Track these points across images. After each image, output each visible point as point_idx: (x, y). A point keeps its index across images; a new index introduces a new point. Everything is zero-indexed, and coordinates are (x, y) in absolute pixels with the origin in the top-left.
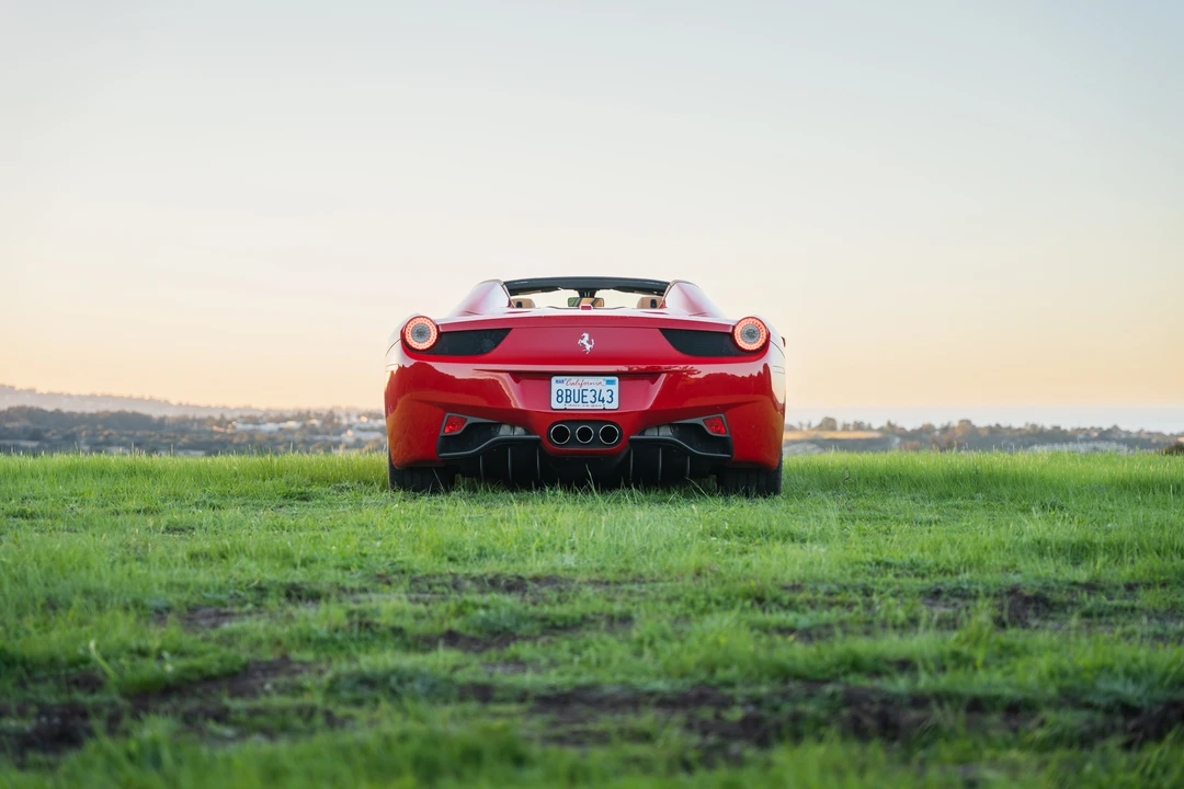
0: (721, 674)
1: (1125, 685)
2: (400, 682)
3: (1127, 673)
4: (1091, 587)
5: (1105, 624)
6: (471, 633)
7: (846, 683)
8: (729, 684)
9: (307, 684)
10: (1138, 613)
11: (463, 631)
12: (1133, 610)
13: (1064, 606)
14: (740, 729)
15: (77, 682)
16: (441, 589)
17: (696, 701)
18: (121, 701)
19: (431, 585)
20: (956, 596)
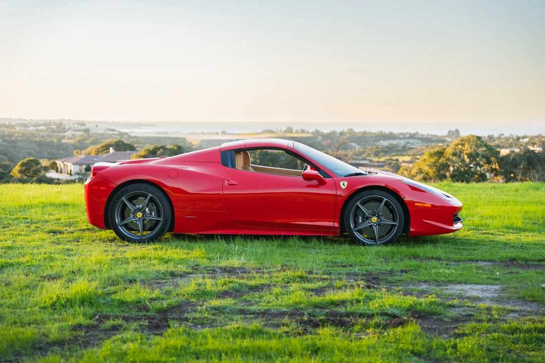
0: (299, 306)
2: (223, 309)
3: (396, 307)
4: (391, 272)
5: (393, 286)
6: (230, 291)
7: (330, 309)
8: (302, 309)
9: (199, 310)
10: (403, 282)
11: (228, 290)
12: (401, 281)
13: (383, 280)
14: (308, 323)
15: (141, 309)
16: (211, 272)
17: (295, 314)
18: (156, 314)
19: (208, 270)
20: (354, 275)
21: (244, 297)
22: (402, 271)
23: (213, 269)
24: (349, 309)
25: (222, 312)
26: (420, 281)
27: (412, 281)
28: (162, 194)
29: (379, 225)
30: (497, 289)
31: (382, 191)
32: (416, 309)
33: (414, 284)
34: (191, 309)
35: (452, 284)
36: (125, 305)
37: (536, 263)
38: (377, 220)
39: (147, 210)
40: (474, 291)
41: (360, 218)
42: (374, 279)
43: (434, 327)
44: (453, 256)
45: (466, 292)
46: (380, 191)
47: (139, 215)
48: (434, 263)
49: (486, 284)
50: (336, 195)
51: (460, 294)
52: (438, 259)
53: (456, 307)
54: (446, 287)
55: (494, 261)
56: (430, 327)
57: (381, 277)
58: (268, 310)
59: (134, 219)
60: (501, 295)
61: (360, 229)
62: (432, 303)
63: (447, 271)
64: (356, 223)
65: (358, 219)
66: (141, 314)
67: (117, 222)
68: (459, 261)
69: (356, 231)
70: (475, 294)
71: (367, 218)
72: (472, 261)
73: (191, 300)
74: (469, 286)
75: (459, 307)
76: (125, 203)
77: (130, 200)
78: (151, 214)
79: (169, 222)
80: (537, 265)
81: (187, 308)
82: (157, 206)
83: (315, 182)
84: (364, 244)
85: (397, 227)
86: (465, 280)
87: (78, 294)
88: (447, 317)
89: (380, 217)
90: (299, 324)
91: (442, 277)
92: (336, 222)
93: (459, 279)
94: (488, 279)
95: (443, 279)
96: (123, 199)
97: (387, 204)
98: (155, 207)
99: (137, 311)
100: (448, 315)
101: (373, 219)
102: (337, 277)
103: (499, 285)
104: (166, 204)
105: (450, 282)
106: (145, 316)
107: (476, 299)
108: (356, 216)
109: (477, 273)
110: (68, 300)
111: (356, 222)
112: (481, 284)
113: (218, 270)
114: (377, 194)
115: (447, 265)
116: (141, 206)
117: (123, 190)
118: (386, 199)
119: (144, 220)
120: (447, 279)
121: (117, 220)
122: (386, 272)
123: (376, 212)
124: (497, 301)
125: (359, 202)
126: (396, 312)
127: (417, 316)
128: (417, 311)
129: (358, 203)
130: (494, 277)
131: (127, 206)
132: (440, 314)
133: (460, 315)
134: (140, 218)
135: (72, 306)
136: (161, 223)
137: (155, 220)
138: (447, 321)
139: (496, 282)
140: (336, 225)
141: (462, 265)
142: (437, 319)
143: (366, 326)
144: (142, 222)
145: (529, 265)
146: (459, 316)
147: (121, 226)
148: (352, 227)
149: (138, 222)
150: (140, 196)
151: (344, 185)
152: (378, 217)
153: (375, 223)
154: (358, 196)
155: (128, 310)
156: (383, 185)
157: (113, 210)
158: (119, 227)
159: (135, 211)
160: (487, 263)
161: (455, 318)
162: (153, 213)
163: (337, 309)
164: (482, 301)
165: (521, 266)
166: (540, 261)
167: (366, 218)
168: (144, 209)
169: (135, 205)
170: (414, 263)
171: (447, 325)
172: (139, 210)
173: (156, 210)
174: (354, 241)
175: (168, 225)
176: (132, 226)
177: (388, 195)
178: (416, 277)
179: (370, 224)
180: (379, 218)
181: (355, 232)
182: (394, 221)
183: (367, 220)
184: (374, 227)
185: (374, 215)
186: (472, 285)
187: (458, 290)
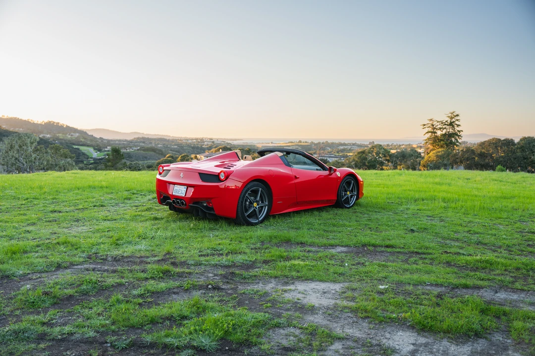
2: (23, 333)
4: (253, 264)
5: (244, 283)
10: (255, 278)
11: (74, 294)
12: (255, 276)
13: (238, 275)
19: (100, 260)
20: (220, 266)
22: (264, 262)
26: (271, 277)
27: (264, 277)
30: (338, 290)
35: (299, 281)
37: (383, 249)
40: (314, 295)
44: (319, 240)
45: (306, 295)
51: (299, 299)
53: (281, 326)
54: (290, 287)
55: (350, 246)
57: (237, 272)
60: (338, 302)
63: (302, 262)
68: (322, 246)
69: (343, 200)
70: (313, 299)
72: (332, 246)
74: (313, 285)
75: (285, 327)
80: (383, 252)
91: (295, 271)
93: (308, 275)
94: (335, 274)
102: (200, 270)
103: (342, 282)
105: (299, 278)
107: (310, 310)
115: (309, 251)
122: (249, 263)
124: (330, 314)
127: (227, 348)
128: (231, 341)
130: (341, 270)
132: (255, 345)
133: (279, 346)
139: (341, 278)
141: (322, 252)
145: (377, 251)
160: (343, 249)
164: (315, 314)
165: (370, 253)
166: (387, 246)
170: (279, 251)
186: (317, 283)
187: (299, 293)
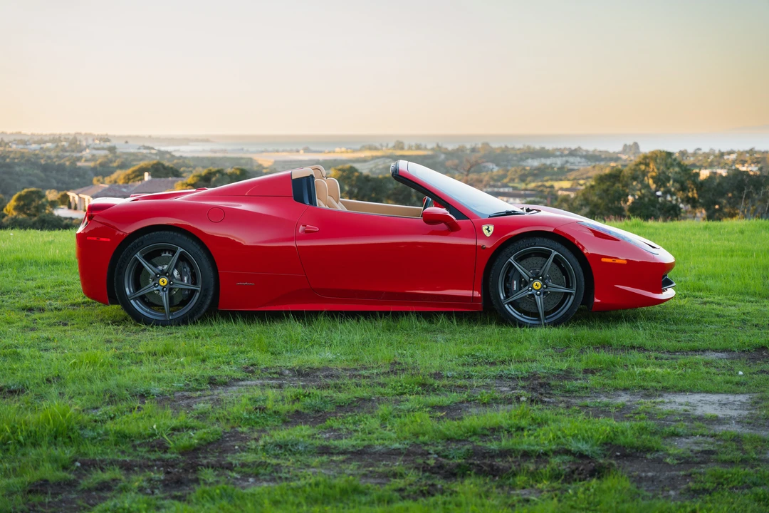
0: (421, 438)
1: (582, 445)
2: (292, 445)
3: (583, 439)
4: (568, 374)
5: (574, 397)
6: (306, 411)
7: (472, 442)
8: (426, 444)
9: (253, 447)
10: (589, 390)
11: (302, 410)
12: (587, 388)
13: (557, 387)
14: (436, 470)
15: (154, 446)
16: (275, 376)
17: (415, 454)
18: (180, 457)
19: (270, 373)
20: (509, 378)
21: (328, 423)
22: (586, 371)
23: (278, 370)
24: (506, 443)
25: (290, 450)
26: (616, 389)
27: (604, 390)
28: (199, 248)
29: (545, 293)
30: (744, 400)
31: (550, 241)
32: (617, 442)
33: (607, 394)
34: (239, 447)
35: (670, 392)
36: (128, 440)
38: (542, 286)
39: (176, 273)
40: (708, 406)
41: (515, 282)
42: (542, 385)
43: (650, 474)
44: (664, 343)
45: (695, 407)
46: (546, 240)
47: (164, 281)
48: (636, 356)
49: (725, 392)
50: (476, 247)
51: (686, 411)
52: (641, 349)
53: (681, 436)
54: (660, 399)
55: (731, 351)
56: (643, 474)
57: (553, 383)
58: (369, 446)
59: (155, 289)
60: (753, 412)
61: (514, 301)
62: (643, 430)
63: (658, 370)
64: (508, 292)
65: (511, 284)
66: (153, 457)
67: (128, 293)
68: (675, 352)
69: (508, 304)
70: (709, 411)
71: (526, 284)
72: (696, 351)
73: (240, 429)
74: (697, 397)
75: (687, 436)
76: (140, 262)
77: (148, 258)
78: (182, 280)
79: (211, 293)
81: (233, 443)
82: (192, 267)
83: (442, 226)
84: (521, 325)
85: (572, 297)
86: (690, 386)
87: (49, 423)
88: (669, 455)
89: (546, 281)
90: (421, 474)
91: (652, 381)
92: (476, 290)
93: (681, 384)
94: (727, 383)
95: (654, 384)
96: (138, 255)
97: (556, 261)
98: (188, 269)
99: (148, 451)
100: (671, 452)
101: (535, 283)
102: (481, 382)
103: (746, 393)
104: (206, 263)
105: (665, 389)
106: (160, 459)
107: (713, 421)
108: (508, 280)
109: (707, 373)
110: (30, 435)
111: (508, 289)
112: (717, 392)
113: (287, 372)
114: (541, 245)
115: (656, 358)
116: (166, 267)
117: (136, 241)
118: (556, 253)
119: (171, 290)
120: (660, 385)
121: (127, 290)
122: (561, 373)
123: (540, 274)
124: (750, 423)
125: (512, 258)
126: (584, 447)
127: (618, 454)
128: (620, 446)
129: (511, 260)
130: (736, 379)
131: (143, 267)
132: (657, 451)
133: (692, 451)
134: (164, 287)
135: (35, 445)
136: (198, 294)
137: (189, 290)
138: (670, 463)
139: (741, 389)
140: (477, 294)
141: (682, 360)
142: (653, 460)
143: (535, 476)
144: (167, 292)
146: (691, 454)
147: (135, 299)
148: (502, 298)
149: (161, 293)
150: (165, 251)
151: (489, 231)
152: (543, 281)
153: (538, 290)
154: (511, 247)
155: (131, 450)
156: (551, 230)
157: (121, 274)
158: (132, 301)
159: (157, 274)
160: (719, 355)
161: (684, 458)
162: (186, 278)
163: (484, 444)
164: (724, 424)
167: (524, 283)
168: (170, 272)
169: (156, 266)
170: (604, 356)
171: (672, 471)
172: (163, 273)
173: (189, 274)
174: (505, 320)
175: (210, 297)
176: (152, 300)
177: (559, 246)
178: (610, 382)
179: (530, 293)
180: (544, 283)
181: (506, 306)
182: (568, 286)
183: (525, 286)
184: (536, 297)
185: (536, 277)
186: (702, 395)
187: (681, 405)
